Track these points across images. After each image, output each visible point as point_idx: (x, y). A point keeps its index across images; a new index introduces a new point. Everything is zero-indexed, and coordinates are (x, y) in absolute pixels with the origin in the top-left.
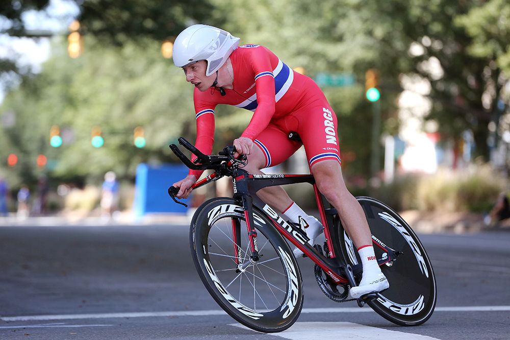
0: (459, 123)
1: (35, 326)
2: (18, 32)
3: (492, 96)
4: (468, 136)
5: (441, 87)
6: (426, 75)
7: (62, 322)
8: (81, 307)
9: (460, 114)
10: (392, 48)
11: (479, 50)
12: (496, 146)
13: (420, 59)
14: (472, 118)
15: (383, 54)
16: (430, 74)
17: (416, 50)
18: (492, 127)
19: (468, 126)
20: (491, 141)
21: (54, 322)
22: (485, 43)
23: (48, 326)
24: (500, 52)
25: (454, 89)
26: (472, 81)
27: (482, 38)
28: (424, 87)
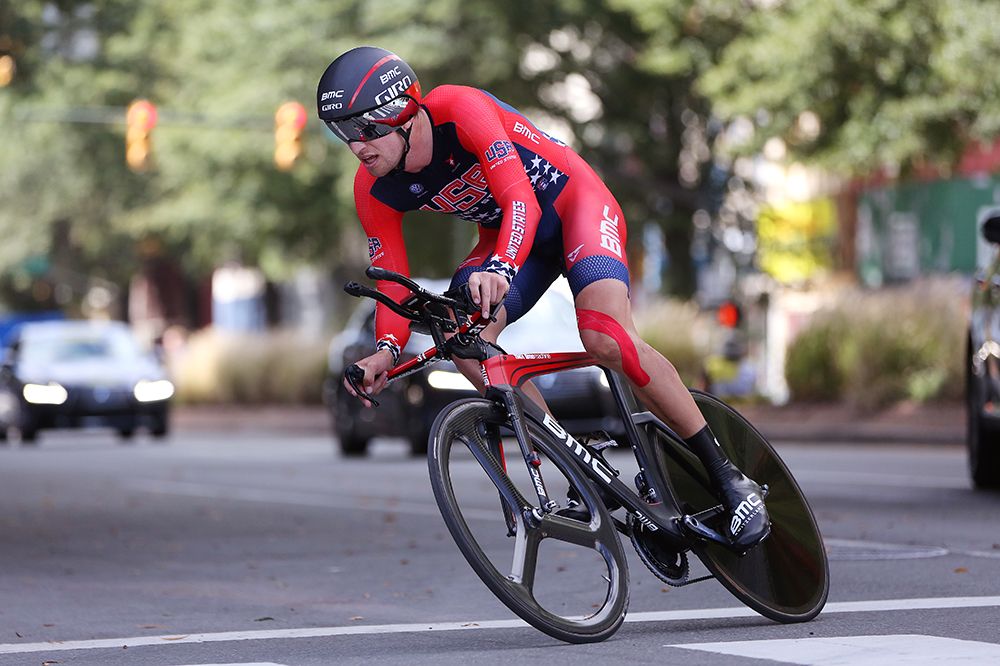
3: (700, 157)
4: (654, 239)
5: (595, 136)
6: (560, 113)
11: (662, 60)
12: (710, 260)
13: (546, 78)
14: (659, 200)
16: (570, 109)
17: (537, 60)
18: (701, 221)
19: (652, 215)
20: (699, 250)
22: (675, 44)
24: (706, 63)
25: (624, 141)
26: (659, 127)
27: (669, 34)
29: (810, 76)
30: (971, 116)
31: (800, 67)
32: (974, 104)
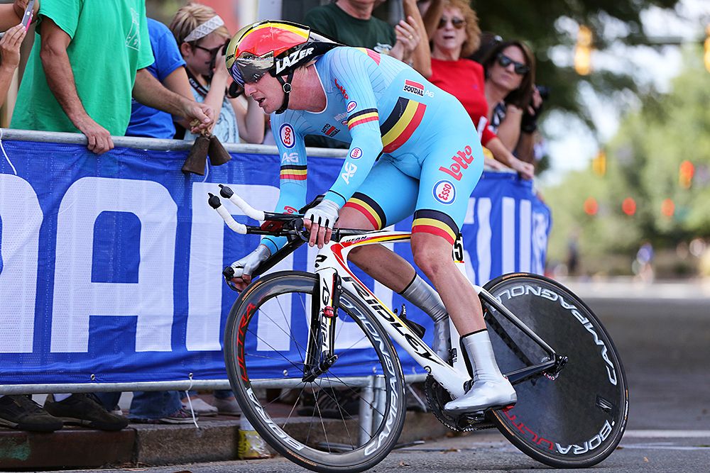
1: (633, 446)
2: (637, 39)
7: (670, 441)
8: (699, 419)
21: (660, 441)
23: (649, 446)
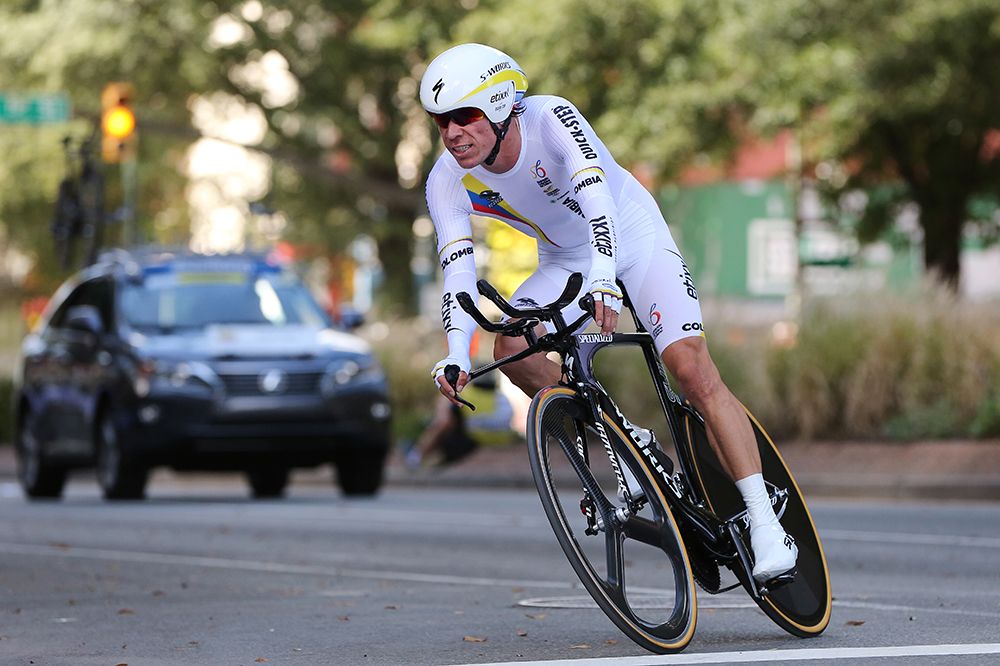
0: (339, 217)
3: (420, 149)
4: (364, 250)
5: (292, 124)
6: (253, 97)
9: (343, 196)
10: (164, 24)
11: (382, 32)
13: (237, 55)
14: (371, 205)
15: (140, 38)
17: (227, 32)
18: (422, 229)
19: (364, 224)
20: (420, 265)
25: (326, 132)
26: (369, 111)
28: (251, 125)
29: (562, 54)
30: (748, 108)
31: (551, 44)
32: (752, 94)
